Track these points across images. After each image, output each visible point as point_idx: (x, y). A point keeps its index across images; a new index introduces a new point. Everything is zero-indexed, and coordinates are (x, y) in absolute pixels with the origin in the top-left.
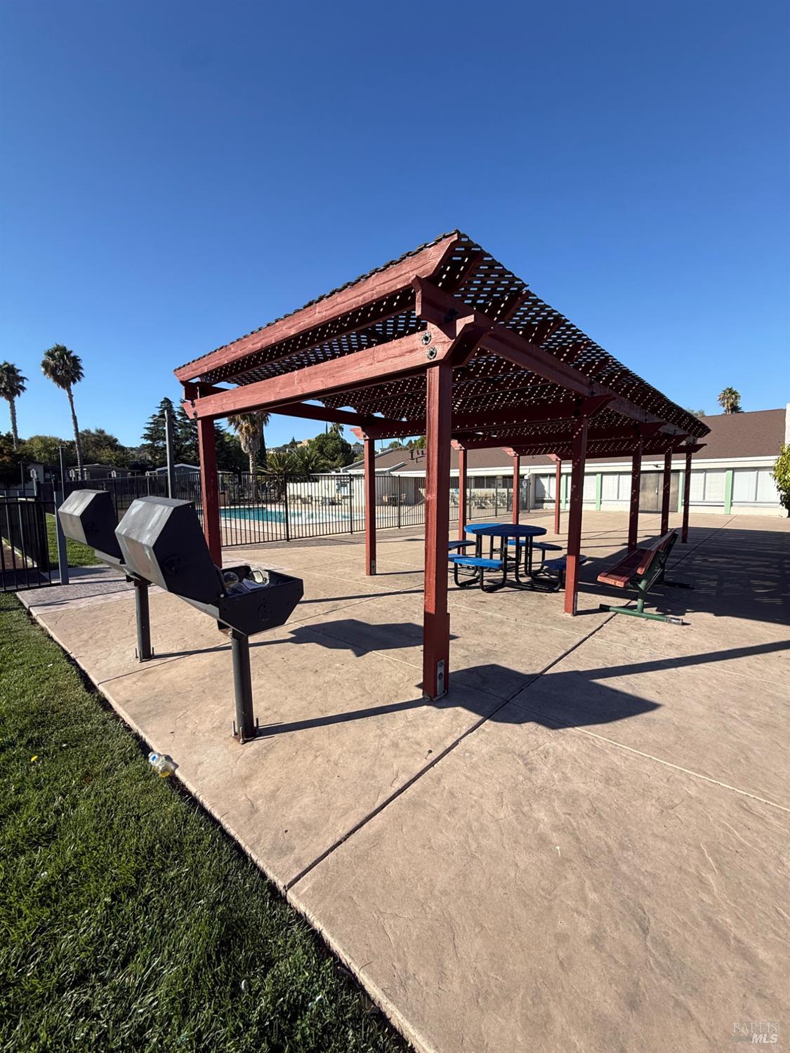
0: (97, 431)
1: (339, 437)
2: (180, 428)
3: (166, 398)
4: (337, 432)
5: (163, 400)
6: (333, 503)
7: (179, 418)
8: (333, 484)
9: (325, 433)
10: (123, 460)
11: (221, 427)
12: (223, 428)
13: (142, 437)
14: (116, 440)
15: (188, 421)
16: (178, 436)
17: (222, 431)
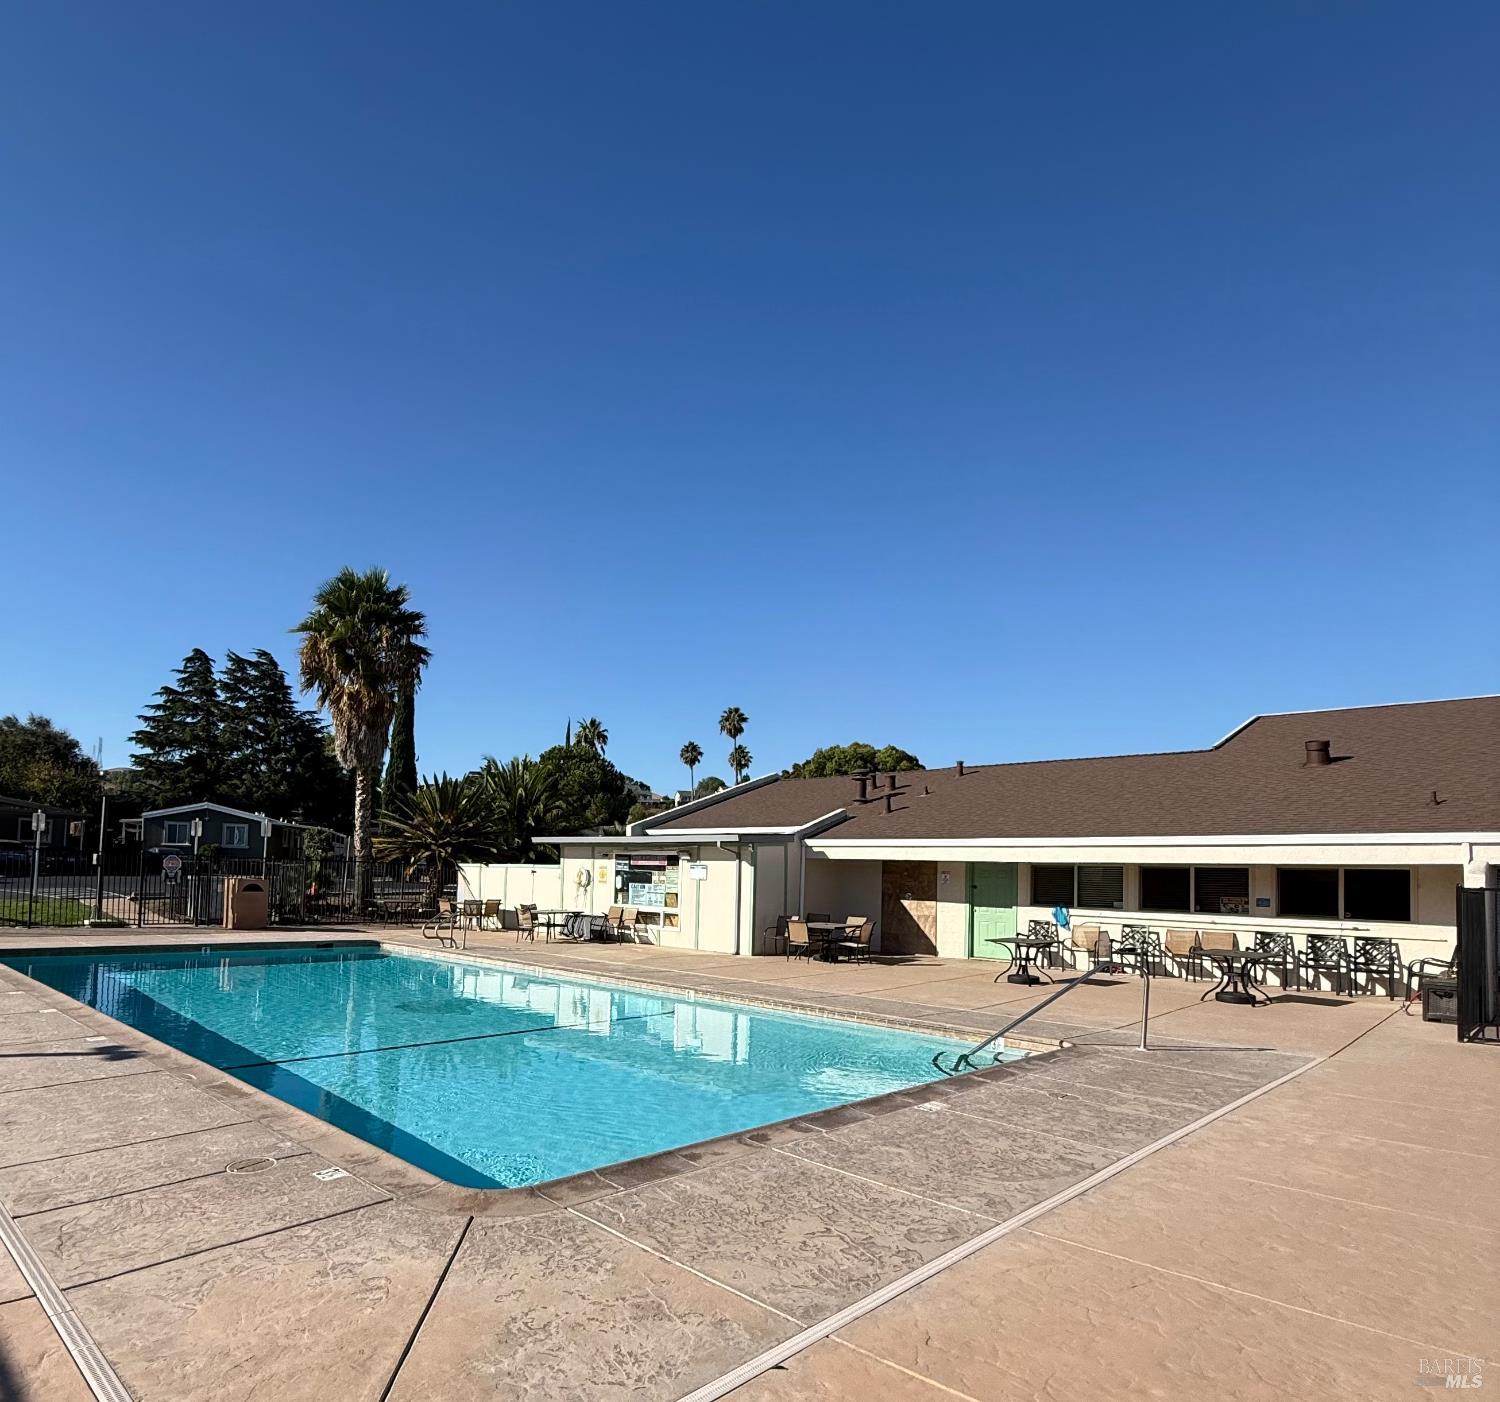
0: (33, 720)
1: (596, 756)
2: (222, 721)
3: (197, 651)
4: (593, 745)
5: (191, 654)
6: (601, 936)
7: (222, 696)
8: (607, 870)
9: (563, 744)
10: (76, 790)
11: (318, 721)
12: (323, 724)
13: (131, 739)
14: (74, 745)
15: (242, 705)
16: (216, 737)
17: (319, 731)
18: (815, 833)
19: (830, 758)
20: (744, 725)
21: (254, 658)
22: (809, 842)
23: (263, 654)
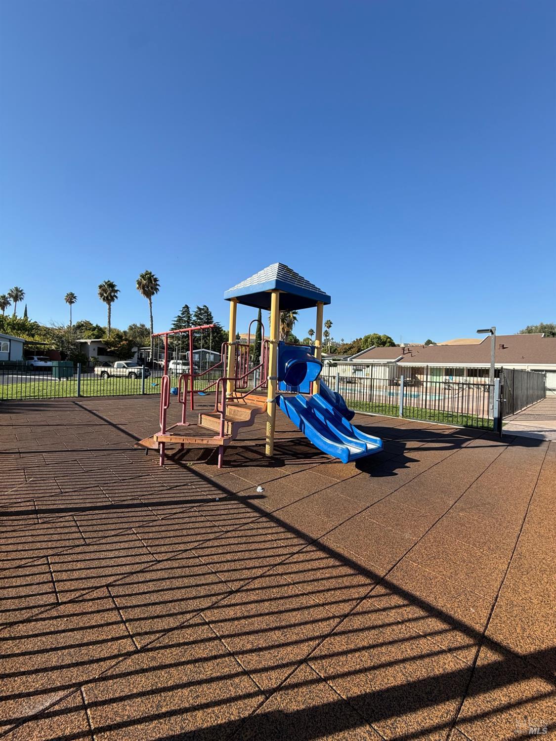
3: (186, 305)
5: (184, 306)
8: (350, 368)
18: (398, 361)
19: (369, 338)
20: (331, 325)
21: (202, 307)
22: (397, 363)
23: (205, 306)
